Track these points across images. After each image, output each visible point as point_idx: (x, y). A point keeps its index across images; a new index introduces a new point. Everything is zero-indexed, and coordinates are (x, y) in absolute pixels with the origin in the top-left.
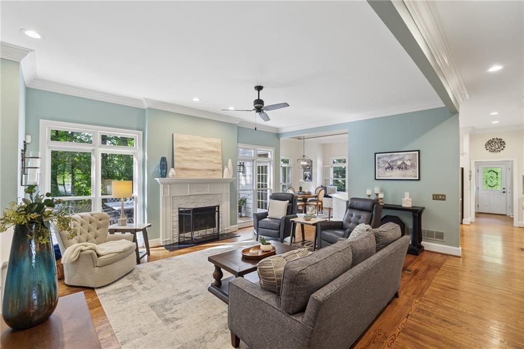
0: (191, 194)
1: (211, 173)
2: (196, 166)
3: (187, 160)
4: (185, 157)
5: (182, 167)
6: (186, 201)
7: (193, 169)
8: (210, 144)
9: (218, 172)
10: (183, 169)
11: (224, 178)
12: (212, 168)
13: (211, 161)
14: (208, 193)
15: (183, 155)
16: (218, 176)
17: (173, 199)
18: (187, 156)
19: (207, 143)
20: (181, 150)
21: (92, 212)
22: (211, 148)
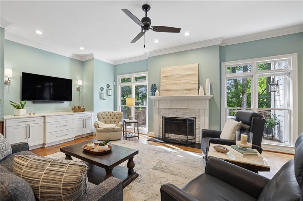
0: (172, 107)
1: (188, 92)
2: (175, 87)
3: (168, 84)
4: (168, 82)
5: (165, 89)
6: (169, 112)
7: (173, 90)
8: (187, 69)
9: (194, 91)
10: (166, 90)
11: (199, 95)
12: (188, 88)
13: (188, 83)
14: (186, 107)
15: (166, 81)
16: (194, 94)
17: (160, 110)
18: (168, 81)
19: (185, 69)
20: (165, 78)
21: (117, 111)
22: (188, 73)
